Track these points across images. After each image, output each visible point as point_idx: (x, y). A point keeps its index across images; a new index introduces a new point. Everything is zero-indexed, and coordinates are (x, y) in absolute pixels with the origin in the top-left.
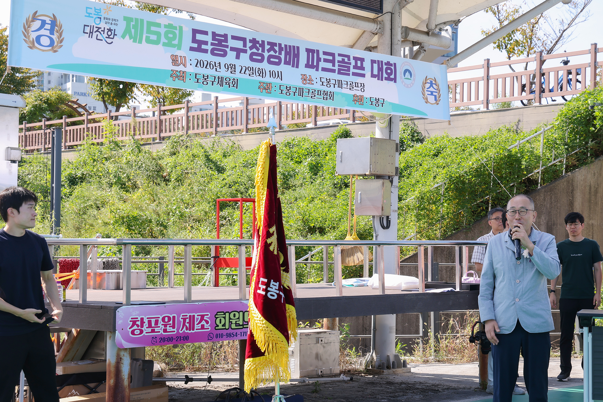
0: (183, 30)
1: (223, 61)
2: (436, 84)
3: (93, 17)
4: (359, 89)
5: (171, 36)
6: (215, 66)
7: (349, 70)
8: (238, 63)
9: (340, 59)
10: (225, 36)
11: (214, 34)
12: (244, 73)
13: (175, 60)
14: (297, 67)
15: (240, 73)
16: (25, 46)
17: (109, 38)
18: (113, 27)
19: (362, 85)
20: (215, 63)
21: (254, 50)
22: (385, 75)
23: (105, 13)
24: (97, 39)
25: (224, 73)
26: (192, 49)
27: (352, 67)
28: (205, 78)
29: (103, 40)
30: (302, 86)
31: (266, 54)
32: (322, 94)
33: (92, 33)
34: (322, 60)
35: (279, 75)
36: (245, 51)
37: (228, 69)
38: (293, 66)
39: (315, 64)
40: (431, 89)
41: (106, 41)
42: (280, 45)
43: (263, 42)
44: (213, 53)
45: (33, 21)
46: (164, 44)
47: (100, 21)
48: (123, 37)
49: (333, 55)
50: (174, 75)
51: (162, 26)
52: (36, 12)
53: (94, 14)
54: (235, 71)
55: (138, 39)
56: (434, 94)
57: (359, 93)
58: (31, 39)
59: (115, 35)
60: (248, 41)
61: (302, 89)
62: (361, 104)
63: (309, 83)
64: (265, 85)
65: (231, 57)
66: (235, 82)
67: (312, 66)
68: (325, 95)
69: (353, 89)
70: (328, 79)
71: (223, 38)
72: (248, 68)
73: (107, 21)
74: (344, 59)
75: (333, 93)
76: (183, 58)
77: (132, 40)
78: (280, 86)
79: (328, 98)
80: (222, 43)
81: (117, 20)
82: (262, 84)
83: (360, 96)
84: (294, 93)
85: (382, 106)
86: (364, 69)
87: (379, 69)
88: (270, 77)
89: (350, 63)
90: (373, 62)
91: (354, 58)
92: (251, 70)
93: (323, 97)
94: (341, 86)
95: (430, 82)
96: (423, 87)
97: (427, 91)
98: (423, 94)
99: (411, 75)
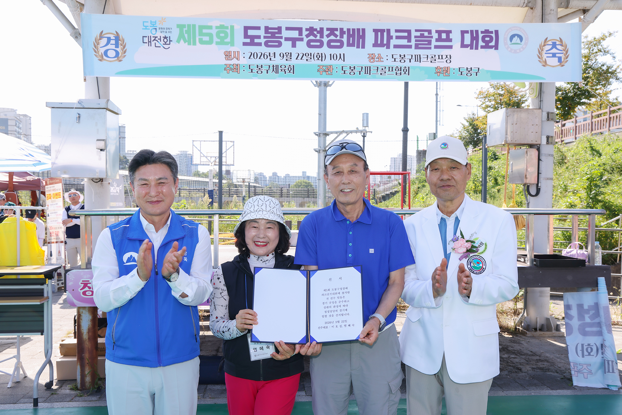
0: (235, 28)
1: (278, 51)
2: (562, 45)
3: (149, 29)
4: (444, 60)
5: (222, 35)
6: (270, 56)
7: (430, 43)
8: (294, 51)
9: (418, 34)
10: (279, 29)
11: (267, 29)
12: (301, 59)
13: (228, 55)
14: (363, 47)
15: (297, 59)
16: (96, 59)
17: (166, 44)
18: (168, 35)
19: (448, 56)
20: (270, 53)
21: (312, 37)
22: (481, 43)
23: (159, 24)
24: (156, 47)
25: (278, 61)
26: (245, 44)
27: (433, 41)
28: (260, 67)
29: (161, 47)
30: (368, 64)
31: (325, 40)
32: (394, 70)
33: (151, 42)
34: (394, 37)
35: (342, 57)
36: (302, 40)
37: (283, 57)
38: (358, 47)
39: (385, 42)
40: (554, 51)
41: (164, 48)
42: (342, 29)
43: (322, 29)
44: (266, 44)
45: (100, 39)
46: (217, 43)
47: (156, 31)
48: (178, 41)
49: (409, 32)
50: (228, 68)
51: (214, 28)
52: (102, 32)
53: (150, 26)
54: (291, 58)
55: (191, 41)
56: (557, 55)
57: (443, 64)
58: (100, 54)
59: (170, 41)
60: (304, 30)
61: (369, 68)
62: (446, 75)
63: (378, 61)
64: (324, 68)
65: (286, 46)
66: (291, 68)
67: (382, 45)
68: (398, 70)
69: (435, 62)
70: (402, 55)
71: (277, 31)
72: (306, 54)
73: (162, 30)
74: (424, 34)
75: (409, 67)
76: (237, 53)
77: (187, 43)
78: (342, 67)
79: (403, 73)
80: (276, 35)
81: (171, 28)
82: (321, 67)
83: (445, 67)
84: (360, 72)
85: (476, 75)
86: (450, 40)
87: (472, 39)
88: (331, 59)
89: (432, 37)
90: (463, 33)
91: (437, 31)
92: (308, 55)
93: (396, 73)
94: (419, 60)
95: (551, 43)
96: (540, 51)
97: (546, 53)
98: (539, 58)
99: (521, 39)
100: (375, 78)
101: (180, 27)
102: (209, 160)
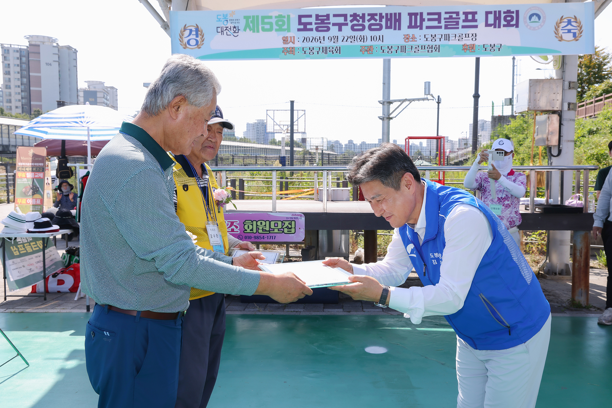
0: (291, 17)
1: (326, 34)
2: (576, 22)
3: (222, 21)
4: (470, 38)
5: (280, 23)
6: (320, 39)
7: (457, 23)
10: (328, 16)
11: (317, 16)
12: (346, 41)
13: (285, 40)
14: (399, 29)
15: (342, 41)
16: (181, 47)
17: (235, 32)
18: (236, 25)
19: (474, 35)
20: (320, 37)
21: (355, 22)
22: (503, 22)
23: (230, 16)
24: (227, 35)
25: (327, 43)
26: (299, 30)
27: (461, 21)
28: (311, 49)
29: (232, 35)
30: (403, 43)
31: (367, 24)
32: (426, 48)
33: (223, 31)
34: (426, 20)
35: (381, 38)
36: (347, 24)
37: (331, 40)
38: (395, 29)
39: (418, 24)
40: (569, 27)
41: (234, 36)
42: (381, 14)
43: (364, 15)
44: (317, 30)
45: (184, 31)
46: (276, 30)
47: (227, 22)
48: (245, 30)
49: (439, 14)
50: (285, 51)
51: (274, 18)
52: (186, 25)
53: (223, 19)
54: (338, 41)
55: (255, 29)
56: (572, 31)
57: (469, 42)
58: (184, 43)
59: (238, 30)
60: (348, 16)
61: (404, 47)
62: (472, 51)
63: (412, 41)
64: (366, 48)
65: (334, 30)
66: (338, 49)
67: (416, 27)
68: (430, 48)
69: (462, 40)
70: (433, 35)
71: (326, 18)
72: (350, 37)
73: (231, 21)
74: (452, 16)
75: (439, 45)
76: (292, 38)
77: (252, 31)
78: (381, 47)
79: (434, 50)
80: (325, 21)
81: (239, 20)
82: (363, 47)
83: (471, 45)
84: (396, 51)
85: (499, 51)
86: (476, 21)
87: (496, 18)
88: (371, 41)
89: (459, 18)
90: (487, 13)
91: (464, 13)
92: (352, 38)
93: (428, 51)
94: (448, 39)
96: (557, 27)
97: (562, 30)
98: (556, 34)
99: (539, 17)
100: (409, 56)
101: (247, 18)
102: (281, 128)
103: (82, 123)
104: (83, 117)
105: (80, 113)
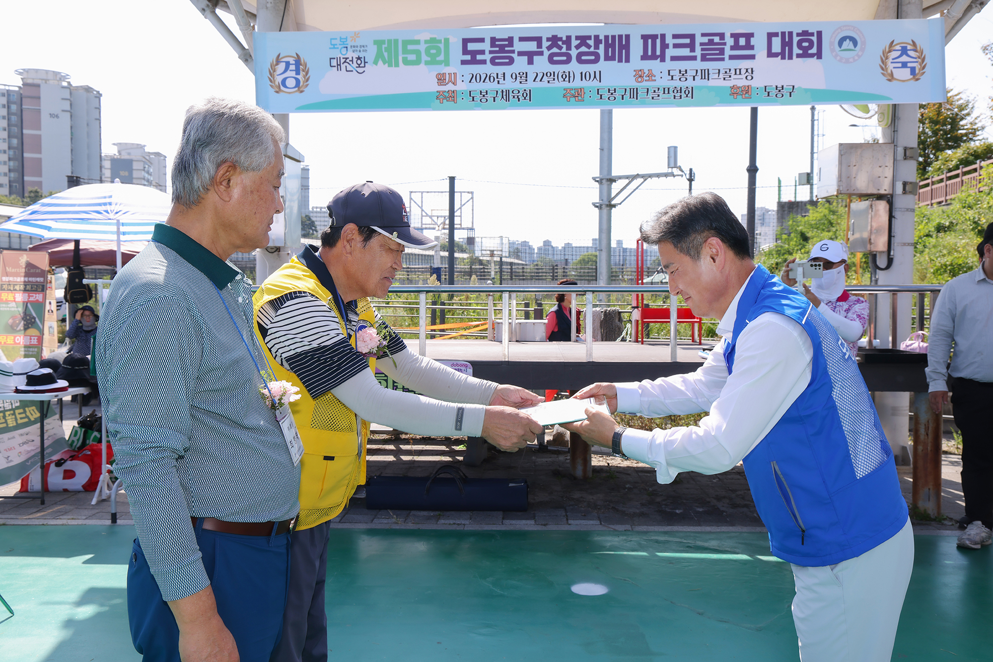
0: (450, 41)
1: (508, 70)
2: (915, 50)
3: (338, 48)
4: (744, 76)
5: (433, 51)
6: (497, 78)
7: (722, 52)
8: (531, 70)
10: (510, 40)
11: (493, 40)
12: (541, 81)
13: (441, 79)
14: (628, 61)
15: (534, 81)
16: (272, 91)
17: (359, 67)
18: (362, 55)
19: (750, 71)
20: (497, 74)
21: (555, 50)
22: (796, 51)
23: (351, 41)
24: (347, 71)
25: (509, 84)
26: (464, 62)
27: (727, 48)
28: (484, 94)
29: (354, 71)
30: (634, 84)
31: (574, 53)
32: (671, 91)
33: (340, 65)
34: (671, 46)
35: (597, 76)
36: (541, 53)
37: (516, 78)
38: (620, 61)
39: (658, 53)
40: (905, 58)
41: (357, 71)
42: (597, 37)
43: (569, 38)
44: (493, 62)
45: (277, 64)
46: (427, 63)
47: (347, 50)
48: (376, 63)
49: (692, 37)
50: (441, 97)
51: (422, 43)
52: (279, 55)
53: (340, 44)
54: (526, 81)
55: (392, 62)
56: (909, 65)
57: (741, 82)
58: (277, 83)
59: (365, 62)
60: (544, 40)
61: (635, 90)
62: (746, 98)
63: (648, 80)
64: (573, 92)
65: (520, 63)
66: (527, 94)
67: (654, 57)
68: (677, 92)
69: (730, 79)
70: (683, 70)
71: (507, 43)
72: (547, 73)
73: (354, 49)
74: (713, 40)
75: (692, 88)
76: (453, 75)
77: (387, 65)
78: (598, 90)
79: (683, 95)
80: (506, 49)
81: (367, 46)
82: (568, 90)
83: (745, 86)
84: (623, 96)
85: (790, 96)
86: (752, 48)
87: (784, 44)
88: (582, 80)
89: (725, 44)
90: (770, 36)
91: (732, 35)
92: (551, 75)
93: (675, 96)
94: (707, 77)
95: (900, 48)
96: (884, 59)
97: (892, 63)
98: (882, 69)
99: (855, 43)
100: (644, 104)
101: (378, 43)
102: (434, 221)
103: (108, 213)
104: (110, 204)
105: (105, 197)
